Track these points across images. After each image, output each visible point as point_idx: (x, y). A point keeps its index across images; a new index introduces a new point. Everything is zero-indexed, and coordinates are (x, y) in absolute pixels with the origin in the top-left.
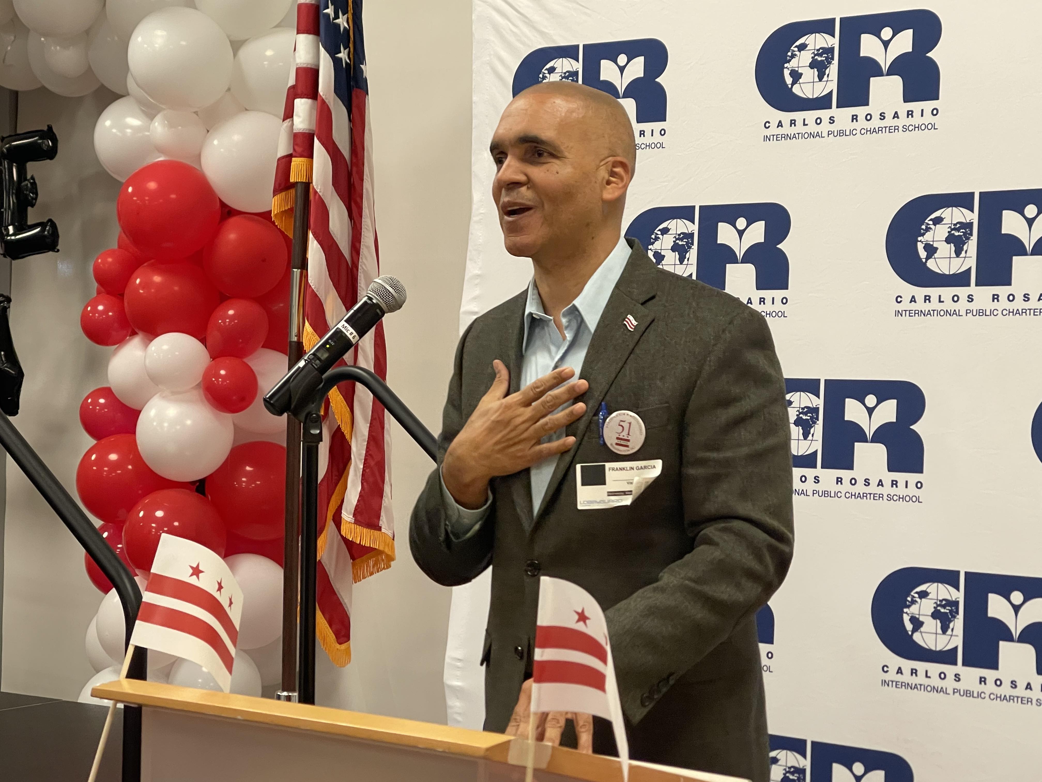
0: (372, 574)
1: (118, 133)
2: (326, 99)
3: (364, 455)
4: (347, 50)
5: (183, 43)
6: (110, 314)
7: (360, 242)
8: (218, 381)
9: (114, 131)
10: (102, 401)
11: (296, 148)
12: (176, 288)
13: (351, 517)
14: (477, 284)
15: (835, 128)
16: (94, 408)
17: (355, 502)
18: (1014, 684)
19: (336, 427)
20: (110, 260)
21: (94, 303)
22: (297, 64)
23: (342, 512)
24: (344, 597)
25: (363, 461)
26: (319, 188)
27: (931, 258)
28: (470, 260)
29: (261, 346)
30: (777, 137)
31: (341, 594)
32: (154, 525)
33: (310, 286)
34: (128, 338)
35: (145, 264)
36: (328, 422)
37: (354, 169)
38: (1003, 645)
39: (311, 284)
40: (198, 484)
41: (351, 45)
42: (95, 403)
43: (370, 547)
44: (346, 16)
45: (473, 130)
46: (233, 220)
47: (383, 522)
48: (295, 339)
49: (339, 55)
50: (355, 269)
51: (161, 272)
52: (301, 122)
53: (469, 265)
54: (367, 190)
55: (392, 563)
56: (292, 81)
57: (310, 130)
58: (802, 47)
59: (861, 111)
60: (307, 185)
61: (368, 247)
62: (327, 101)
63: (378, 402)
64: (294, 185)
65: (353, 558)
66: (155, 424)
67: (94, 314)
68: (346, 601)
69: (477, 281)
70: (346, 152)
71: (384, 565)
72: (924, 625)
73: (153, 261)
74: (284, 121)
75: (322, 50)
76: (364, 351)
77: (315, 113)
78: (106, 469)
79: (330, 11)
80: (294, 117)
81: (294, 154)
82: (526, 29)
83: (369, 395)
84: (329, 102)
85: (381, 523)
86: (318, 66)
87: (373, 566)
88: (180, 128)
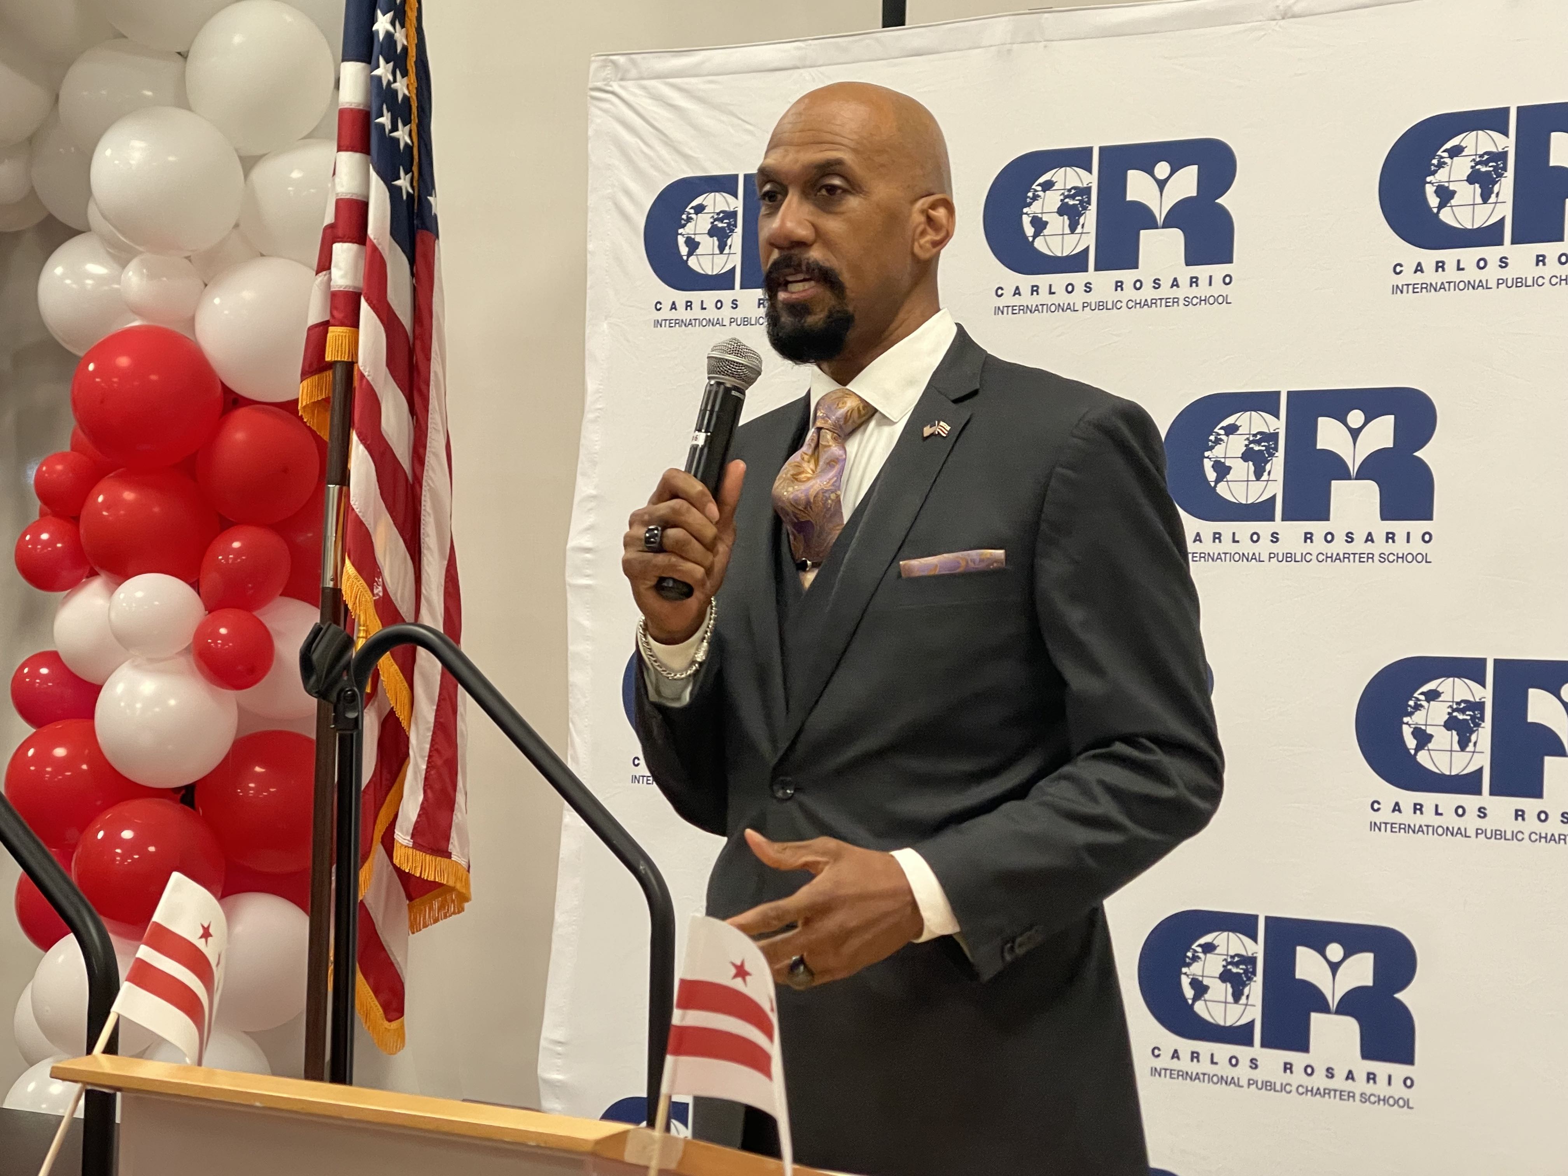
0: (436, 921)
1: (74, 286)
2: (379, 244)
3: (427, 750)
4: (409, 175)
5: (171, 159)
6: (59, 545)
7: (425, 447)
8: (216, 644)
9: (68, 282)
10: (44, 671)
11: (336, 313)
12: (156, 509)
13: (409, 838)
14: (591, 509)
15: (1092, 298)
16: (32, 683)
17: (414, 817)
18: (1330, 1073)
19: (388, 710)
20: (59, 467)
21: (35, 530)
22: (337, 194)
23: (396, 831)
24: (395, 954)
25: (427, 759)
26: (367, 370)
27: (1222, 480)
28: (583, 474)
29: (280, 592)
30: (1014, 310)
31: (393, 949)
32: (118, 851)
33: (353, 509)
34: (84, 580)
35: (111, 475)
36: (376, 704)
37: (418, 344)
38: (1316, 1018)
39: (354, 507)
40: (183, 792)
41: (415, 169)
42: (34, 674)
43: (435, 882)
44: (408, 127)
45: (588, 291)
46: (241, 413)
47: (454, 846)
48: (330, 584)
49: (398, 183)
50: (417, 487)
51: (134, 486)
52: (343, 277)
53: (580, 480)
54: (435, 373)
55: (466, 905)
56: (329, 218)
57: (355, 287)
58: (1048, 186)
59: (1127, 276)
60: (350, 366)
61: (436, 455)
62: (380, 247)
63: (449, 675)
64: (331, 365)
65: (410, 898)
66: (122, 704)
67: (35, 548)
68: (399, 959)
69: (592, 504)
70: (406, 320)
71: (454, 907)
72: (1210, 991)
73: (122, 470)
74: (317, 274)
75: (374, 175)
76: (428, 601)
77: (362, 264)
78: (49, 769)
79: (385, 120)
80: (333, 270)
81: (332, 321)
82: (664, 151)
83: (436, 666)
84: (383, 249)
85: (451, 848)
86: (368, 197)
87: (439, 910)
88: (165, 279)
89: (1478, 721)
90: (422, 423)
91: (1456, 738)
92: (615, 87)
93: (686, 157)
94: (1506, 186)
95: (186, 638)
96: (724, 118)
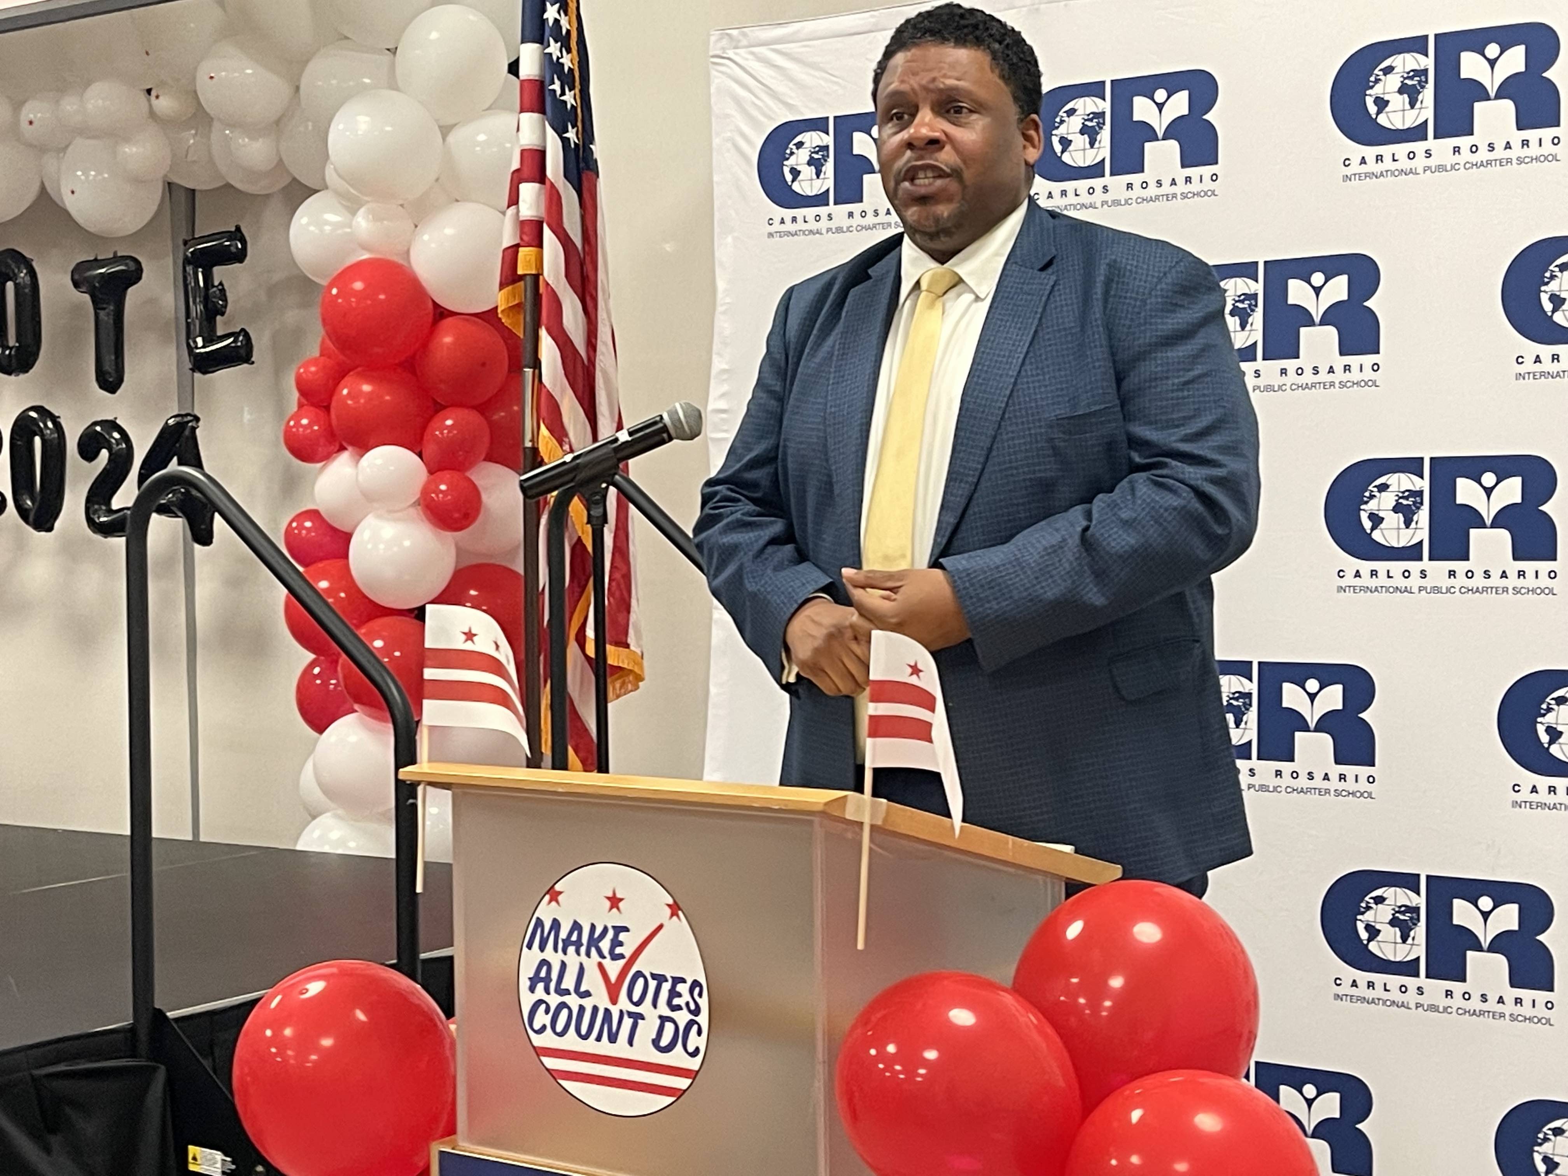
0: (618, 697)
1: (317, 231)
2: (556, 183)
4: (575, 129)
5: (389, 129)
6: (316, 428)
7: (596, 338)
8: (438, 497)
10: (308, 524)
11: (524, 237)
12: (388, 398)
14: (724, 380)
15: (1109, 197)
16: (300, 532)
18: (1311, 776)
19: (575, 539)
20: (313, 369)
21: (297, 417)
22: (521, 146)
23: (585, 629)
26: (551, 279)
28: (718, 353)
29: (483, 457)
33: (545, 386)
34: (335, 453)
35: (351, 373)
37: (588, 259)
38: (1299, 736)
39: (546, 384)
40: (416, 612)
41: (579, 124)
42: (301, 527)
43: (620, 668)
44: (573, 92)
45: (715, 213)
46: (448, 323)
47: (631, 640)
48: (528, 444)
49: (565, 135)
50: (591, 367)
51: (369, 380)
52: (528, 209)
53: (715, 359)
54: (601, 280)
55: (641, 684)
56: (516, 165)
57: (539, 217)
58: (1071, 112)
60: (536, 277)
61: (605, 344)
62: (556, 185)
64: (522, 278)
66: (369, 547)
67: (298, 430)
69: (725, 377)
70: (577, 240)
71: (631, 686)
73: (359, 369)
74: (508, 208)
75: (549, 130)
77: (543, 198)
79: (557, 86)
80: (521, 204)
81: (522, 243)
82: (770, 102)
84: (559, 187)
85: (629, 641)
86: (545, 147)
87: (620, 688)
88: (385, 222)
89: (1419, 505)
90: (593, 317)
91: (1402, 519)
92: (730, 54)
93: (789, 106)
94: (1428, 95)
95: (415, 494)
96: (817, 73)
